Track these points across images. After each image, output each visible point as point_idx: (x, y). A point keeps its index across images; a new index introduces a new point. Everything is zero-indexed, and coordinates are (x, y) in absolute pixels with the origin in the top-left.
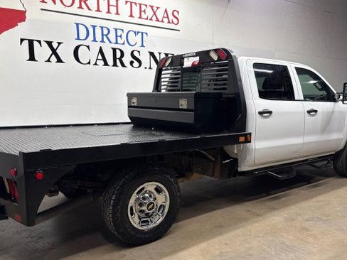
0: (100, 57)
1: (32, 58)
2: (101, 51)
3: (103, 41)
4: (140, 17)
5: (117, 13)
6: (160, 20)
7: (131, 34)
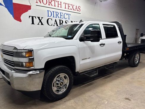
0: (55, 23)
1: (33, 23)
2: (56, 21)
3: (56, 17)
4: (68, 9)
5: (61, 7)
6: (75, 10)
7: (65, 15)
